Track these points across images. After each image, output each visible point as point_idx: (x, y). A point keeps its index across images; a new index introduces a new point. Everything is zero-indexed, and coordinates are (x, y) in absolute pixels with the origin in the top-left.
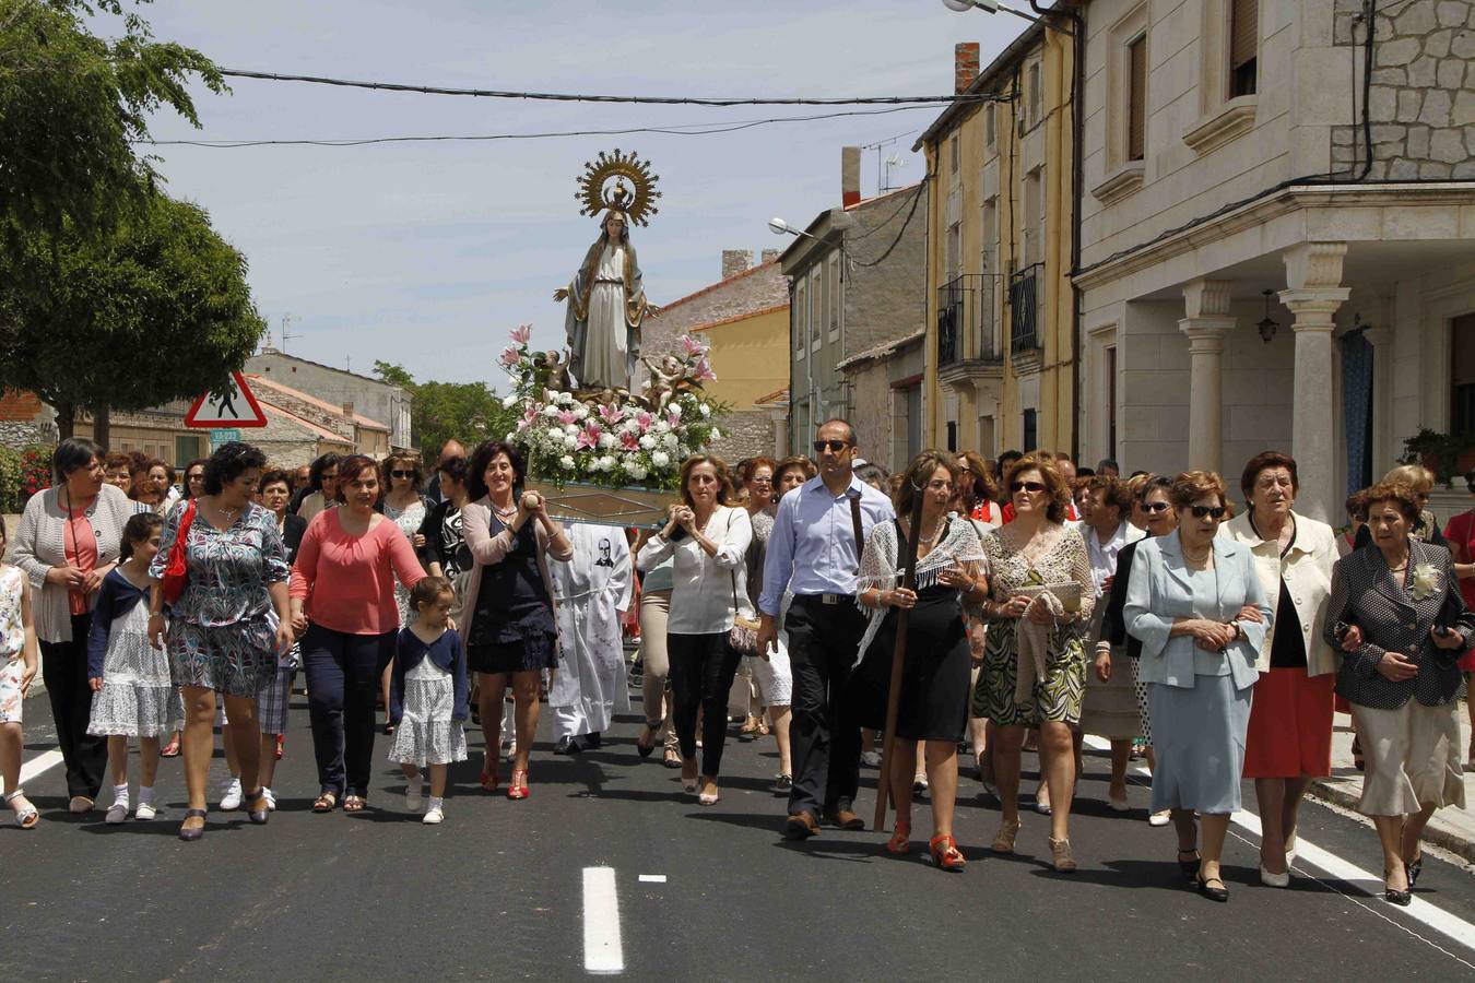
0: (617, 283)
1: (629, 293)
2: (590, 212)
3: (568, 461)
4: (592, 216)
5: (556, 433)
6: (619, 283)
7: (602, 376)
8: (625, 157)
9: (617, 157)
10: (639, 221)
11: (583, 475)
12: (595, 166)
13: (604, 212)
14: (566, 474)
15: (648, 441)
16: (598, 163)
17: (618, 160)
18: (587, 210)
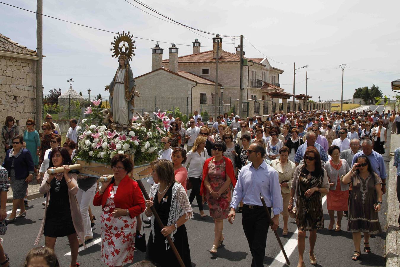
0: (122, 83)
1: (126, 87)
2: (115, 56)
3: (91, 153)
4: (116, 57)
5: (88, 142)
6: (123, 83)
7: (118, 120)
8: (126, 34)
9: (123, 34)
10: (130, 59)
11: (96, 159)
12: (117, 38)
13: (120, 55)
14: (90, 158)
15: (118, 146)
16: (117, 37)
17: (124, 35)
18: (114, 55)
